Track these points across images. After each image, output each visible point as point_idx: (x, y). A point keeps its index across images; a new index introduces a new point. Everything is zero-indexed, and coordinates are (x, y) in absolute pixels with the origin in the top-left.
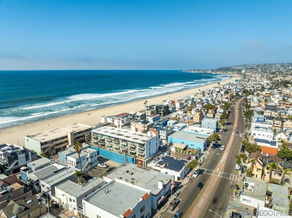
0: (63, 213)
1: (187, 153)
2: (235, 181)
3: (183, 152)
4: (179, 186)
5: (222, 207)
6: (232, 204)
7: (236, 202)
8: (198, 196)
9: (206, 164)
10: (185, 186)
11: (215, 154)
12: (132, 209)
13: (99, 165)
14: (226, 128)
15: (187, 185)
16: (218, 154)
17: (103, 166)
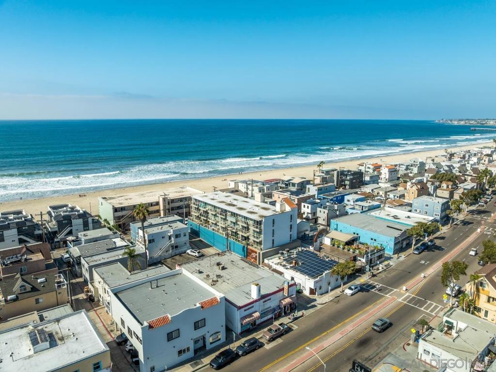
0: (95, 310)
1: (351, 250)
2: (431, 316)
3: (344, 249)
4: (309, 306)
5: (371, 357)
6: (399, 356)
7: (409, 354)
8: (334, 328)
9: (387, 277)
10: (319, 307)
11: (417, 262)
12: (170, 317)
13: (189, 251)
14: (471, 219)
15: (324, 305)
16: (423, 262)
17: (194, 254)
